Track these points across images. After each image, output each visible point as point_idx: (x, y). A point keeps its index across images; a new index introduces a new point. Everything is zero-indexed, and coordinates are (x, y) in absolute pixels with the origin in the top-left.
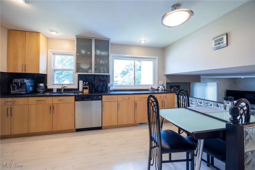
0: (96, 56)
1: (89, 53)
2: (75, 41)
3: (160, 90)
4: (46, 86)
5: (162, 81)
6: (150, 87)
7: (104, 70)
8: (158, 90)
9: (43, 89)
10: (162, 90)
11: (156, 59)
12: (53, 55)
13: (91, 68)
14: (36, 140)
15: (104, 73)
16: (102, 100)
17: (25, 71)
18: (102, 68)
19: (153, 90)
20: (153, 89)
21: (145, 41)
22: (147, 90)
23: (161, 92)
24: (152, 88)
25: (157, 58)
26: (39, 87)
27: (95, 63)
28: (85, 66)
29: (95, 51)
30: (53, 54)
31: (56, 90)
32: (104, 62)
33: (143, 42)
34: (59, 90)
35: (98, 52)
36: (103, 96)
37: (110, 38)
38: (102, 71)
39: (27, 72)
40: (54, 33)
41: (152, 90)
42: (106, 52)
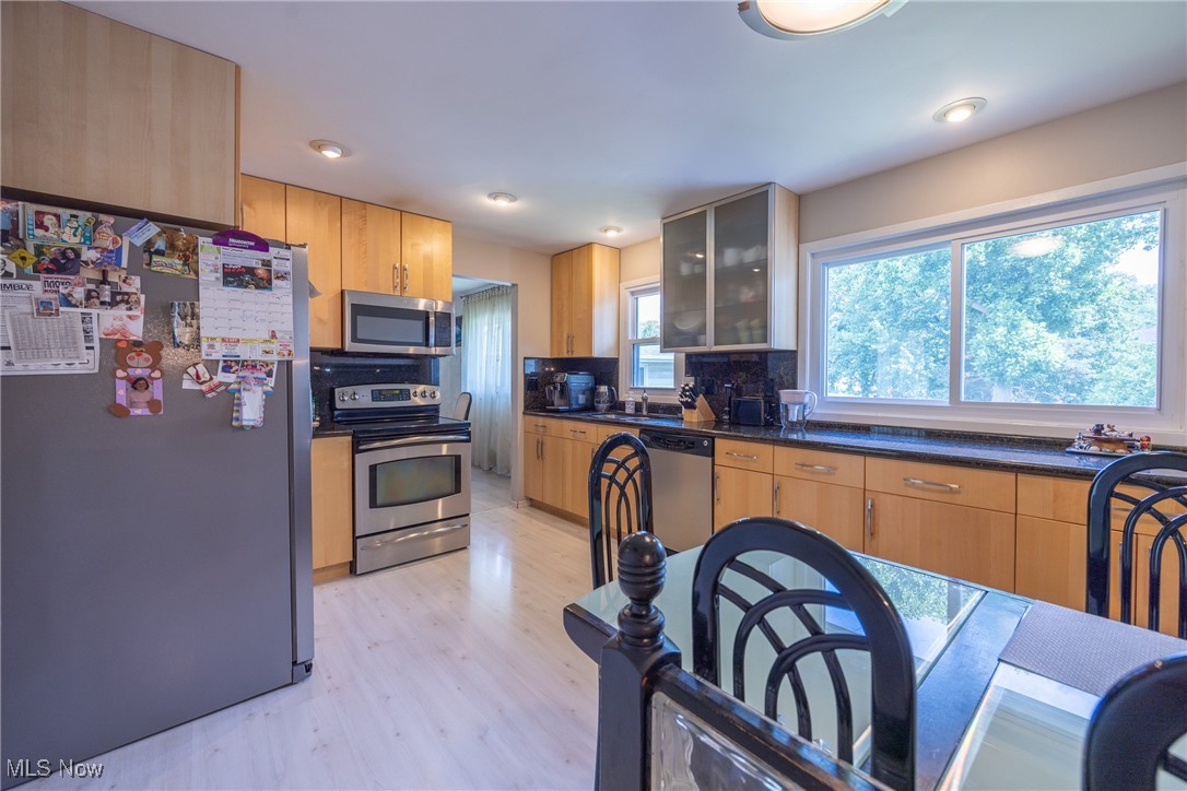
0: (721, 275)
2: (659, 238)
4: (613, 395)
7: (750, 329)
9: (605, 402)
12: (630, 299)
13: (702, 330)
15: (752, 342)
16: (713, 455)
18: (741, 324)
21: (976, 104)
26: (599, 394)
27: (717, 305)
28: (688, 324)
29: (718, 257)
30: (633, 293)
31: (633, 407)
34: (638, 407)
35: (731, 257)
36: (716, 440)
37: (772, 180)
38: (744, 335)
39: (575, 356)
40: (612, 234)
42: (759, 247)
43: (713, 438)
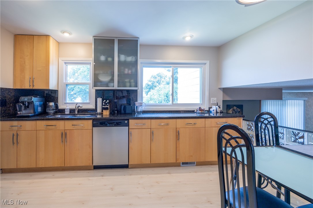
1: (110, 59)
3: (212, 112)
4: (57, 106)
5: (216, 99)
6: (198, 107)
7: (130, 82)
8: (209, 111)
9: (53, 110)
10: (217, 112)
11: (205, 64)
14: (45, 178)
15: (130, 86)
16: (129, 126)
17: (33, 86)
18: (127, 80)
19: (203, 112)
20: (202, 110)
21: (191, 37)
22: (193, 112)
23: (215, 115)
24: (200, 109)
25: (208, 62)
26: (49, 106)
27: (118, 73)
29: (119, 57)
31: (69, 111)
32: (130, 72)
33: (188, 39)
34: (72, 111)
35: (123, 58)
36: (130, 120)
37: (139, 37)
38: (128, 84)
39: (35, 88)
40: (66, 35)
41: (200, 112)
42: (133, 57)
43: (128, 120)
